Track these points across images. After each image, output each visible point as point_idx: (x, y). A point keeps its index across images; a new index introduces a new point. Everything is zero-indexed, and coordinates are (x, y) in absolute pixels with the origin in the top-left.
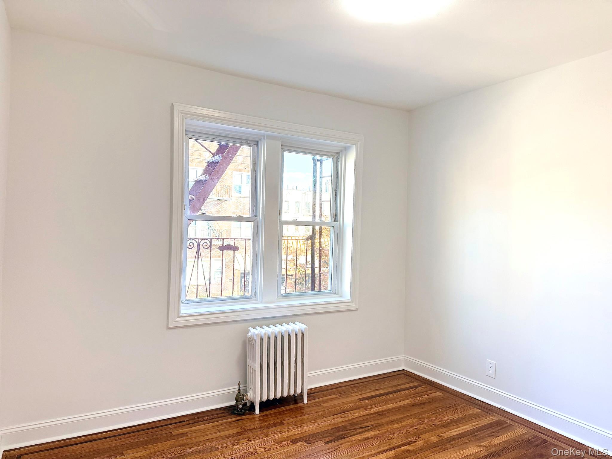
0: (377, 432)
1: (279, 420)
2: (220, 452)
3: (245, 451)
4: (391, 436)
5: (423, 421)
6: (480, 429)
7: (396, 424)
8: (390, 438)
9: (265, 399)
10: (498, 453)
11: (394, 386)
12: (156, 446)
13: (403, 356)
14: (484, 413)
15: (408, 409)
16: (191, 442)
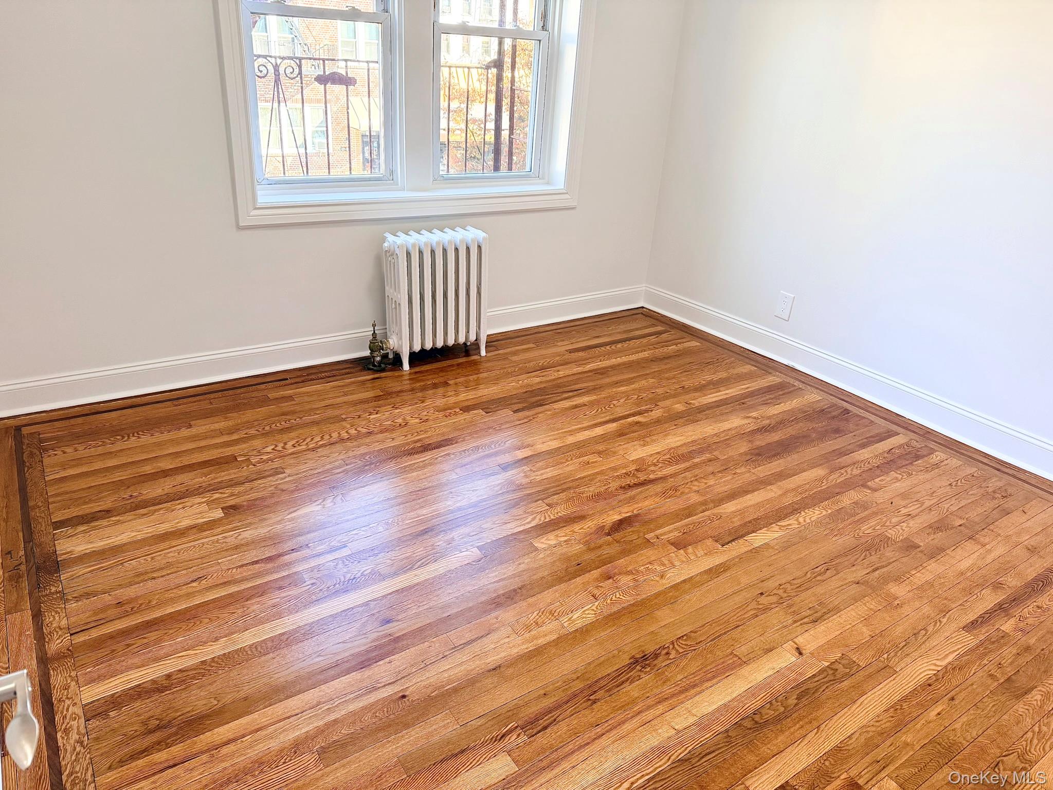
0: (594, 397)
1: (442, 380)
2: (350, 423)
3: (389, 423)
4: (615, 402)
5: (664, 383)
6: (752, 394)
7: (622, 386)
8: (612, 406)
9: (417, 348)
10: (773, 428)
11: (625, 332)
12: (243, 414)
13: (644, 285)
14: (759, 372)
15: (644, 365)
16: (301, 409)
